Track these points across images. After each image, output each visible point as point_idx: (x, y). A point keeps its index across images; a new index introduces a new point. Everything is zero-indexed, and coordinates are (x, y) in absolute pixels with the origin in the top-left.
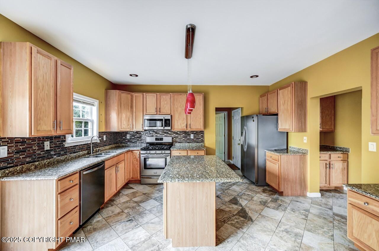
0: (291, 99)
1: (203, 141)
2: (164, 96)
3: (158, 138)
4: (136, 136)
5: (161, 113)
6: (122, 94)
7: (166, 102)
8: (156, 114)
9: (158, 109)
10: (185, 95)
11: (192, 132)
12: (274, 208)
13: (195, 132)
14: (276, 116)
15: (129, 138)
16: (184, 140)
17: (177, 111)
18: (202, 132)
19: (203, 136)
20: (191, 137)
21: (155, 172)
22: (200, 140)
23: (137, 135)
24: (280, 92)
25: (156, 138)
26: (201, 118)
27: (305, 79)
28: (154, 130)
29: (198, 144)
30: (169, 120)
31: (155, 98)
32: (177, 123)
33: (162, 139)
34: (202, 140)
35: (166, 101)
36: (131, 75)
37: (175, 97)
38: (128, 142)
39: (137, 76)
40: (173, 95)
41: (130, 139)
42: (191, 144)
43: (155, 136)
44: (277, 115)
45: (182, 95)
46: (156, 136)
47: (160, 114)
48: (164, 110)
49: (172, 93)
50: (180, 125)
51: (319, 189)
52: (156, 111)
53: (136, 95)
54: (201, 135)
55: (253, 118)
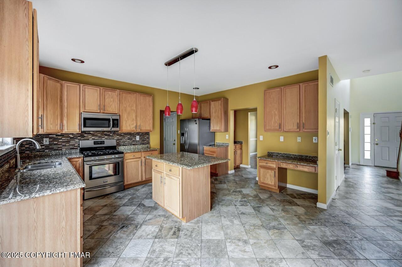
0: (221, 109)
1: (149, 143)
2: (110, 92)
3: (98, 141)
4: (61, 140)
5: (105, 112)
6: (49, 81)
7: (112, 100)
8: (99, 112)
9: (102, 107)
10: (134, 95)
11: (138, 134)
12: (219, 184)
13: (141, 134)
14: (209, 121)
15: (48, 143)
16: (129, 142)
17: (126, 110)
18: (147, 134)
19: (148, 138)
20: (137, 138)
21: (104, 181)
22: (145, 141)
23: (63, 138)
24: (212, 103)
25: (94, 142)
26: (150, 120)
27: (227, 96)
28: (91, 132)
29: (144, 145)
30: (117, 120)
31: (97, 92)
32: (126, 124)
33: (103, 143)
34: (148, 141)
35: (112, 98)
36: (73, 60)
37: (124, 95)
38: (46, 149)
39: (83, 62)
40: (104, 90)
41: (50, 144)
42: (137, 146)
43: (91, 139)
44: (209, 119)
45: (132, 94)
46: (93, 139)
47: (103, 113)
48: (110, 109)
49: (120, 90)
50: (129, 125)
51: (233, 167)
52: (100, 109)
53: (68, 84)
54: (147, 136)
55: (196, 121)
